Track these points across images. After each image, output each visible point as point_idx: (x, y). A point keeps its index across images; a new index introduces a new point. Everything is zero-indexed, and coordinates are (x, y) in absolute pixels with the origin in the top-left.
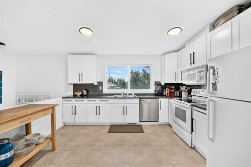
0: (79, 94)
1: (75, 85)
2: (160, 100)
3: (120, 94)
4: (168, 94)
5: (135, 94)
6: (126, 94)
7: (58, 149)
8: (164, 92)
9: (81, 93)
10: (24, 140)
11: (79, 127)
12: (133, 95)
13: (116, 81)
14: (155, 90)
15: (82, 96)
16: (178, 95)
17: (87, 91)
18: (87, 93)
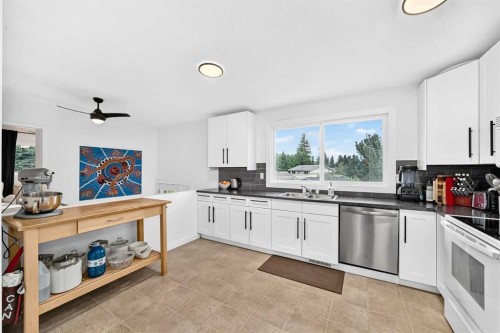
0: (226, 185)
1: (221, 169)
2: (403, 213)
3: (300, 191)
4: (440, 198)
5: (336, 193)
6: (314, 191)
7: (169, 274)
8: (428, 193)
9: (228, 184)
10: (126, 248)
11: (217, 245)
12: (331, 194)
13: (336, 161)
14: (398, 186)
15: (230, 189)
16: (484, 205)
17: (239, 180)
18: (239, 186)
